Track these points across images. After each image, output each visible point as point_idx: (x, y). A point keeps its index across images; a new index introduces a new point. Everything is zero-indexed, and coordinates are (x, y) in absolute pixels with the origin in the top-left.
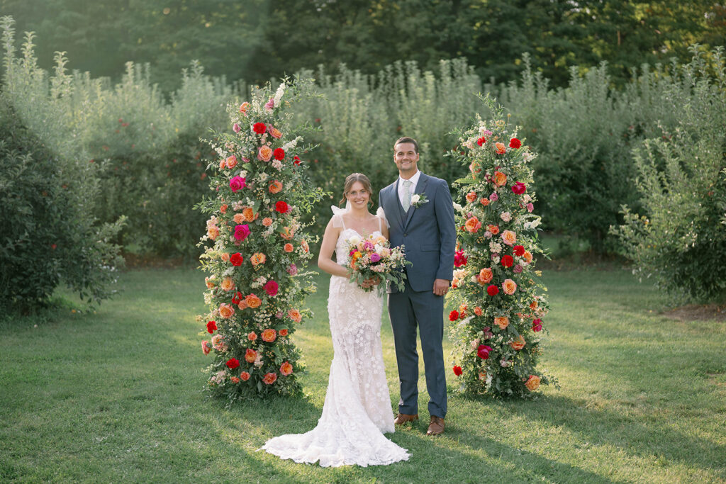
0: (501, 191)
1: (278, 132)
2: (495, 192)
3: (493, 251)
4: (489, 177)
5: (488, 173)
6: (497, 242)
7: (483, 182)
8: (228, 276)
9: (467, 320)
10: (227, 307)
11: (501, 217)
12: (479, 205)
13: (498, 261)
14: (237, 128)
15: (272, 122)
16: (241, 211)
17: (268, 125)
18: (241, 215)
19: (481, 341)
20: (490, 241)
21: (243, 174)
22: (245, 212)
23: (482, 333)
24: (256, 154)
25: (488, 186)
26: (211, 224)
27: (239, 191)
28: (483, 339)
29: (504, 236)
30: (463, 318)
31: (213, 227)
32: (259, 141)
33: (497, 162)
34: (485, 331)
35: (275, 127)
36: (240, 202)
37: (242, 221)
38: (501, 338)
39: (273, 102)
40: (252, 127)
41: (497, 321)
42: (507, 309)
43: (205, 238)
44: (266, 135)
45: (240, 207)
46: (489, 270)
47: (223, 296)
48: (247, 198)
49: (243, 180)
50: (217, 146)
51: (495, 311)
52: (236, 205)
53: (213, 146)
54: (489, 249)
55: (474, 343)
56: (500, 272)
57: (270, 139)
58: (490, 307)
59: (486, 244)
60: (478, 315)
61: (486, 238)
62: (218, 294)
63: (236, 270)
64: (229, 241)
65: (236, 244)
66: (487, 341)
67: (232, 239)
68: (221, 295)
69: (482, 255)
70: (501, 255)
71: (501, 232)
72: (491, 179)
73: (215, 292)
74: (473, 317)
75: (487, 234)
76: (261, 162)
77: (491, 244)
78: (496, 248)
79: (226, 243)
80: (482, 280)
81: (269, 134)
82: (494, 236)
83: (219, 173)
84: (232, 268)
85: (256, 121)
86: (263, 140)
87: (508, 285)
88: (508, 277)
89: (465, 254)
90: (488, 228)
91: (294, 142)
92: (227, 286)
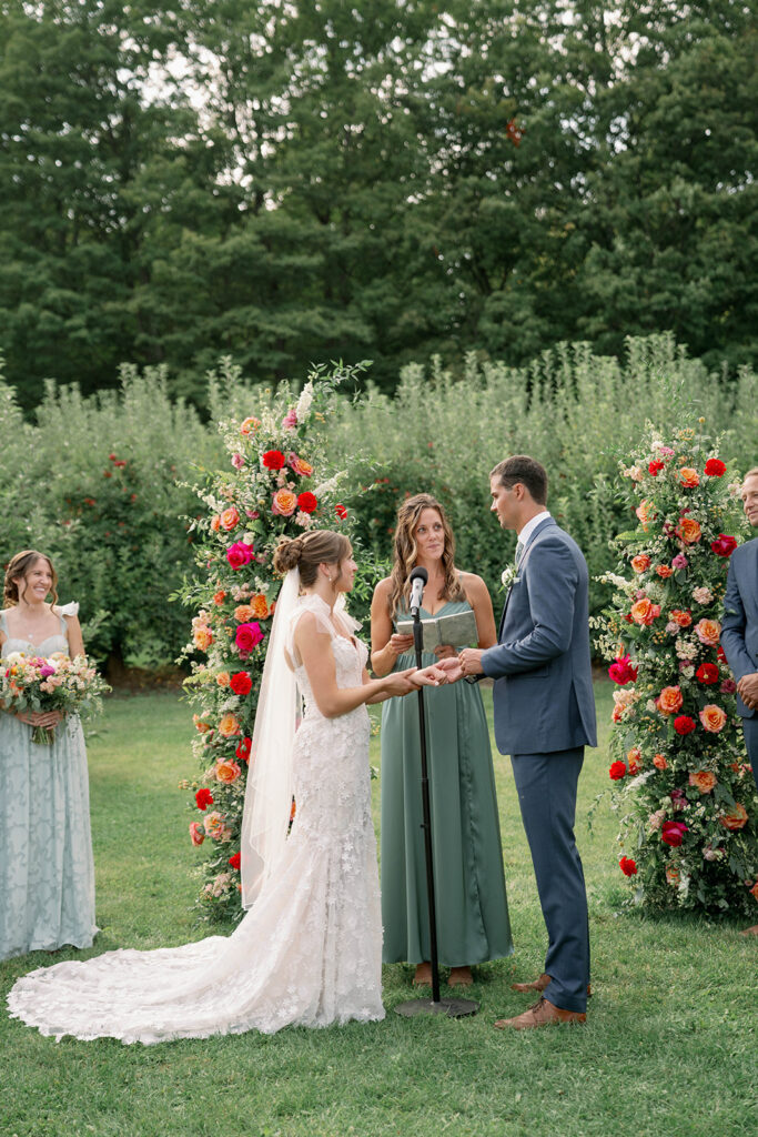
0: (691, 551)
1: (307, 466)
2: (682, 554)
3: (682, 656)
4: (671, 528)
5: (668, 521)
6: (689, 640)
7: (660, 537)
8: (230, 712)
9: (641, 779)
10: (228, 764)
11: (694, 595)
12: (655, 577)
13: (692, 674)
14: (238, 461)
15: (295, 449)
16: (246, 602)
17: (288, 454)
18: (247, 607)
19: (667, 815)
20: (675, 638)
21: (248, 539)
22: (253, 602)
23: (667, 800)
24: (269, 504)
25: (669, 544)
26: (199, 625)
27: (242, 566)
28: (670, 811)
29: (700, 629)
30: (634, 774)
31: (204, 629)
32: (274, 483)
33: (682, 502)
34: (673, 797)
35: (300, 457)
36: (246, 585)
37: (248, 617)
38: (701, 810)
39: (294, 415)
40: (261, 460)
41: (693, 781)
42: (711, 757)
43: (189, 648)
44: (284, 471)
45: (246, 595)
46: (676, 689)
47: (223, 745)
48: (257, 579)
49: (250, 548)
50: (206, 494)
51: (690, 760)
52: (238, 591)
53: (200, 494)
54: (674, 652)
55: (655, 819)
56: (695, 693)
57: (292, 477)
58: (680, 754)
59: (670, 643)
60: (661, 768)
61: (669, 633)
62: (213, 742)
63: (241, 700)
64: (229, 652)
65: (241, 657)
66: (678, 814)
67: (234, 648)
68: (218, 744)
69: (662, 663)
70: (696, 663)
71: (695, 622)
72: (672, 532)
73: (209, 739)
74: (653, 772)
75: (671, 627)
76: (278, 518)
77: (678, 645)
78: (686, 650)
79: (225, 655)
80: (665, 707)
81: (290, 468)
82: (683, 630)
83: (208, 538)
84: (236, 698)
85: (268, 449)
86: (280, 480)
87: (711, 717)
88: (711, 701)
89: (634, 663)
90: (671, 616)
91: (333, 481)
92: (228, 729)
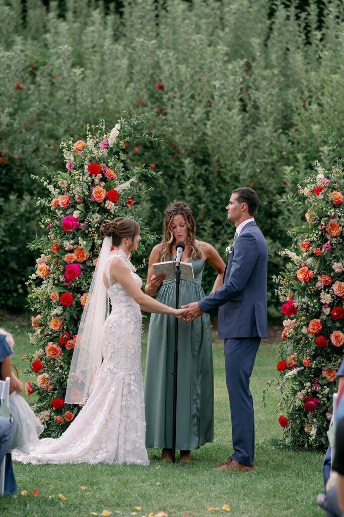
0: (334, 241)
1: (112, 173)
2: (329, 242)
3: (323, 301)
4: (323, 227)
5: (322, 223)
6: (328, 293)
7: (317, 232)
8: (57, 315)
9: (295, 371)
10: (55, 346)
11: (334, 267)
12: (312, 255)
13: (328, 313)
14: (70, 166)
15: (106, 162)
16: (71, 251)
17: (102, 165)
18: (73, 254)
19: (308, 393)
20: (320, 291)
21: (76, 214)
22: (75, 251)
23: (309, 384)
24: (90, 196)
25: (322, 236)
26: (41, 263)
27: (71, 230)
28: (309, 390)
29: (335, 287)
30: (291, 369)
31: (44, 266)
32: (93, 181)
33: (331, 212)
34: (312, 383)
35: (109, 167)
36: (72, 242)
37: (73, 260)
38: (327, 390)
39: (107, 141)
40: (86, 167)
41: (324, 374)
42: (336, 361)
43: (34, 276)
44: (100, 175)
45: (72, 247)
46: (319, 320)
47: (50, 335)
48: (80, 238)
49: (76, 220)
50: (49, 184)
51: (323, 362)
52: (68, 245)
53: (45, 183)
54: (319, 299)
55: (300, 395)
56: (329, 324)
57: (104, 179)
58: (318, 358)
59: (317, 294)
60: (306, 365)
61: (317, 288)
62: (45, 333)
63: (64, 310)
64: (58, 280)
65: (65, 284)
66: (315, 393)
67: (62, 278)
68: (48, 334)
69: (312, 305)
70: (331, 306)
71: (333, 283)
72: (324, 229)
73: (42, 332)
74: (302, 368)
75: (319, 284)
76: (94, 203)
77: (322, 295)
78: (326, 298)
79: (56, 282)
80: (311, 331)
81: (103, 175)
82: (325, 287)
83: (50, 211)
84: (61, 308)
85: (90, 161)
86: (97, 181)
87: (336, 337)
88: (338, 329)
89: (296, 304)
90: (319, 278)
91: (128, 183)
92: (55, 326)
